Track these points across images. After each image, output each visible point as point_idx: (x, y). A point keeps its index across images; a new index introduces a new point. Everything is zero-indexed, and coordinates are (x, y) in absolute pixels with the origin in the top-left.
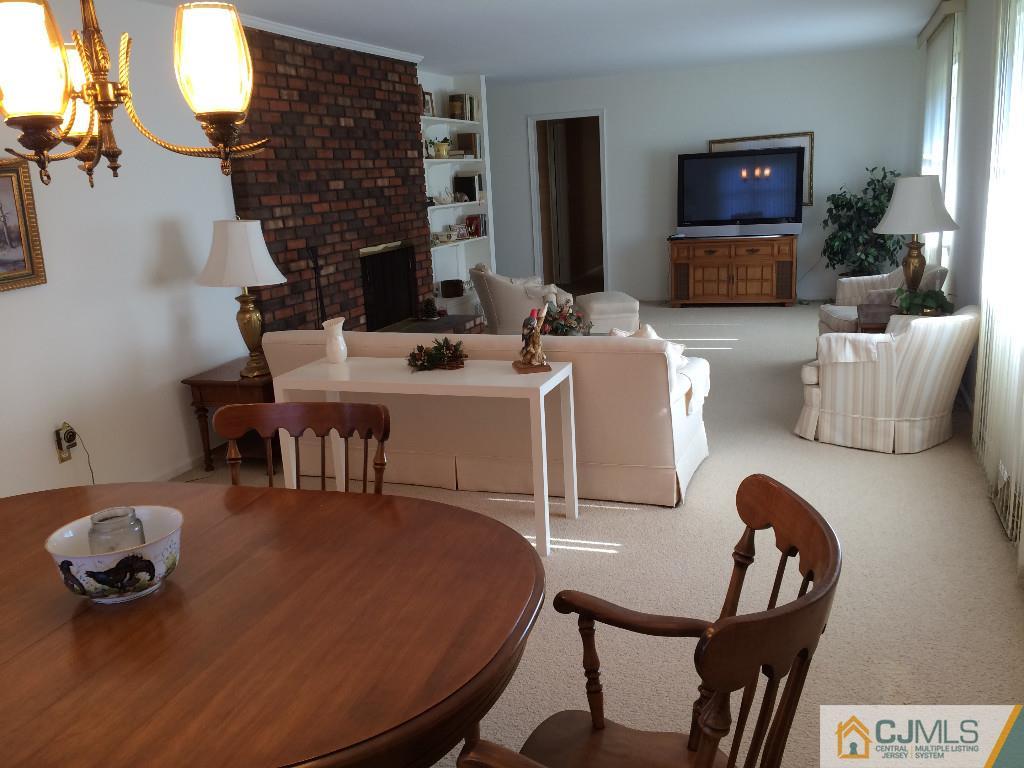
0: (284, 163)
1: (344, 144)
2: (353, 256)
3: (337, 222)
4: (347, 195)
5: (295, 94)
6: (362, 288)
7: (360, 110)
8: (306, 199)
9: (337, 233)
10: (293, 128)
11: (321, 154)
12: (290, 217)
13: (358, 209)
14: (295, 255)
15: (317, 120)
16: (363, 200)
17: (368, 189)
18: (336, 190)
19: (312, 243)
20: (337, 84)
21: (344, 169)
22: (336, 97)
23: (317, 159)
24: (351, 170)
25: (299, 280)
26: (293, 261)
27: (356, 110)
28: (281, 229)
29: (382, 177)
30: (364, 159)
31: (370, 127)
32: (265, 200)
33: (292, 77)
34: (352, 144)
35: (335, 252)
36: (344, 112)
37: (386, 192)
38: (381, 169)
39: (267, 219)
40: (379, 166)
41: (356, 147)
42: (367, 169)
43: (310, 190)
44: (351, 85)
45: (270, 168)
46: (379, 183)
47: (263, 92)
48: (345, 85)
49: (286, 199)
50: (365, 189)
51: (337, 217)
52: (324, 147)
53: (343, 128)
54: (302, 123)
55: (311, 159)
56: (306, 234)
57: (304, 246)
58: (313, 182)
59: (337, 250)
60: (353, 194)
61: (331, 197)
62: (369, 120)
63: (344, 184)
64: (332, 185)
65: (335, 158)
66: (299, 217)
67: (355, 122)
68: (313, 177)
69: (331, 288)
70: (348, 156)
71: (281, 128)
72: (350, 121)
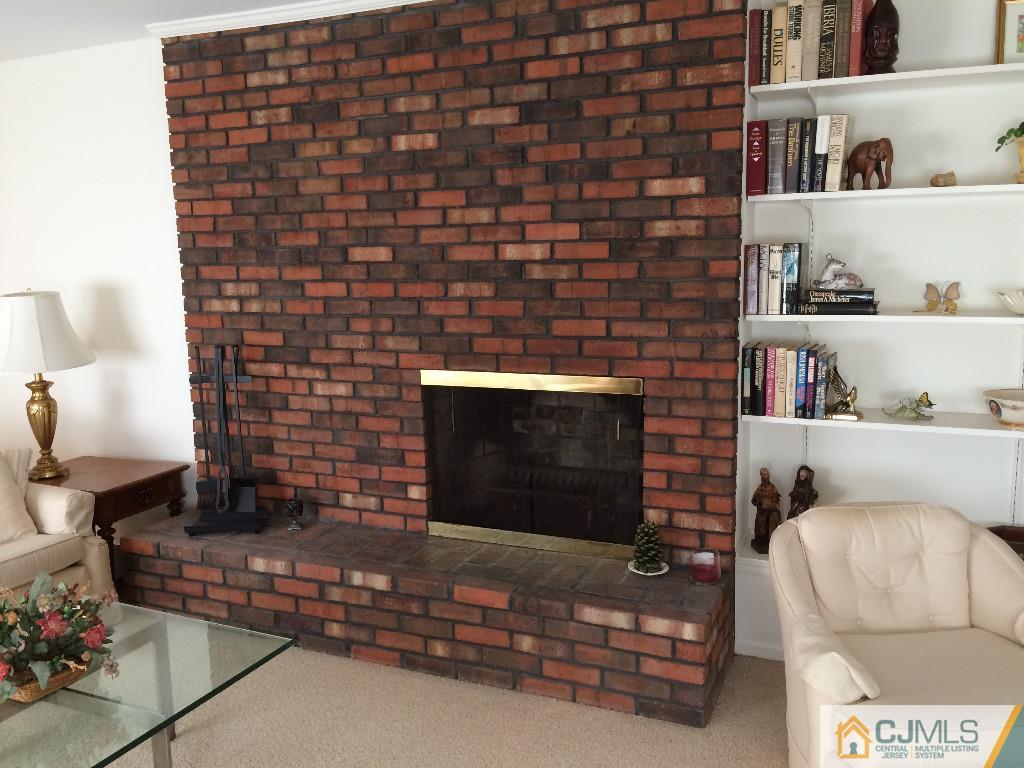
0: (250, 220)
1: (400, 182)
2: (401, 377)
3: (363, 316)
4: (400, 273)
5: (284, 114)
6: (423, 438)
7: (464, 113)
8: (290, 274)
9: (361, 333)
10: (271, 167)
11: (333, 203)
12: (255, 297)
13: (430, 299)
14: (260, 354)
15: (328, 148)
16: (446, 283)
17: (468, 263)
18: (368, 264)
19: (297, 342)
20: (395, 76)
21: (396, 226)
22: (387, 100)
23: (323, 210)
24: (417, 228)
25: (264, 389)
26: (254, 361)
27: (448, 115)
28: (232, 313)
29: (523, 240)
30: (462, 207)
31: (493, 142)
32: (207, 272)
33: (277, 87)
34: (426, 180)
35: (353, 364)
36: (406, 122)
37: (537, 273)
38: (522, 225)
39: (210, 297)
40: (517, 220)
41: (437, 186)
42: (469, 226)
43: (300, 260)
44: (436, 69)
45: (221, 227)
46: (511, 252)
47: (217, 122)
48: (420, 73)
49: (247, 272)
50: (457, 263)
51: (365, 306)
52: (343, 191)
53: (401, 153)
54: (294, 156)
55: (311, 212)
56: (284, 327)
57: (280, 342)
58: (308, 247)
59: (355, 362)
60: (417, 272)
61: (349, 272)
62: (492, 129)
63: (394, 252)
64: (358, 254)
65: (370, 208)
66: (274, 300)
67: (439, 139)
68: (312, 240)
69: (336, 418)
70: (411, 204)
71: (246, 169)
72: (424, 139)
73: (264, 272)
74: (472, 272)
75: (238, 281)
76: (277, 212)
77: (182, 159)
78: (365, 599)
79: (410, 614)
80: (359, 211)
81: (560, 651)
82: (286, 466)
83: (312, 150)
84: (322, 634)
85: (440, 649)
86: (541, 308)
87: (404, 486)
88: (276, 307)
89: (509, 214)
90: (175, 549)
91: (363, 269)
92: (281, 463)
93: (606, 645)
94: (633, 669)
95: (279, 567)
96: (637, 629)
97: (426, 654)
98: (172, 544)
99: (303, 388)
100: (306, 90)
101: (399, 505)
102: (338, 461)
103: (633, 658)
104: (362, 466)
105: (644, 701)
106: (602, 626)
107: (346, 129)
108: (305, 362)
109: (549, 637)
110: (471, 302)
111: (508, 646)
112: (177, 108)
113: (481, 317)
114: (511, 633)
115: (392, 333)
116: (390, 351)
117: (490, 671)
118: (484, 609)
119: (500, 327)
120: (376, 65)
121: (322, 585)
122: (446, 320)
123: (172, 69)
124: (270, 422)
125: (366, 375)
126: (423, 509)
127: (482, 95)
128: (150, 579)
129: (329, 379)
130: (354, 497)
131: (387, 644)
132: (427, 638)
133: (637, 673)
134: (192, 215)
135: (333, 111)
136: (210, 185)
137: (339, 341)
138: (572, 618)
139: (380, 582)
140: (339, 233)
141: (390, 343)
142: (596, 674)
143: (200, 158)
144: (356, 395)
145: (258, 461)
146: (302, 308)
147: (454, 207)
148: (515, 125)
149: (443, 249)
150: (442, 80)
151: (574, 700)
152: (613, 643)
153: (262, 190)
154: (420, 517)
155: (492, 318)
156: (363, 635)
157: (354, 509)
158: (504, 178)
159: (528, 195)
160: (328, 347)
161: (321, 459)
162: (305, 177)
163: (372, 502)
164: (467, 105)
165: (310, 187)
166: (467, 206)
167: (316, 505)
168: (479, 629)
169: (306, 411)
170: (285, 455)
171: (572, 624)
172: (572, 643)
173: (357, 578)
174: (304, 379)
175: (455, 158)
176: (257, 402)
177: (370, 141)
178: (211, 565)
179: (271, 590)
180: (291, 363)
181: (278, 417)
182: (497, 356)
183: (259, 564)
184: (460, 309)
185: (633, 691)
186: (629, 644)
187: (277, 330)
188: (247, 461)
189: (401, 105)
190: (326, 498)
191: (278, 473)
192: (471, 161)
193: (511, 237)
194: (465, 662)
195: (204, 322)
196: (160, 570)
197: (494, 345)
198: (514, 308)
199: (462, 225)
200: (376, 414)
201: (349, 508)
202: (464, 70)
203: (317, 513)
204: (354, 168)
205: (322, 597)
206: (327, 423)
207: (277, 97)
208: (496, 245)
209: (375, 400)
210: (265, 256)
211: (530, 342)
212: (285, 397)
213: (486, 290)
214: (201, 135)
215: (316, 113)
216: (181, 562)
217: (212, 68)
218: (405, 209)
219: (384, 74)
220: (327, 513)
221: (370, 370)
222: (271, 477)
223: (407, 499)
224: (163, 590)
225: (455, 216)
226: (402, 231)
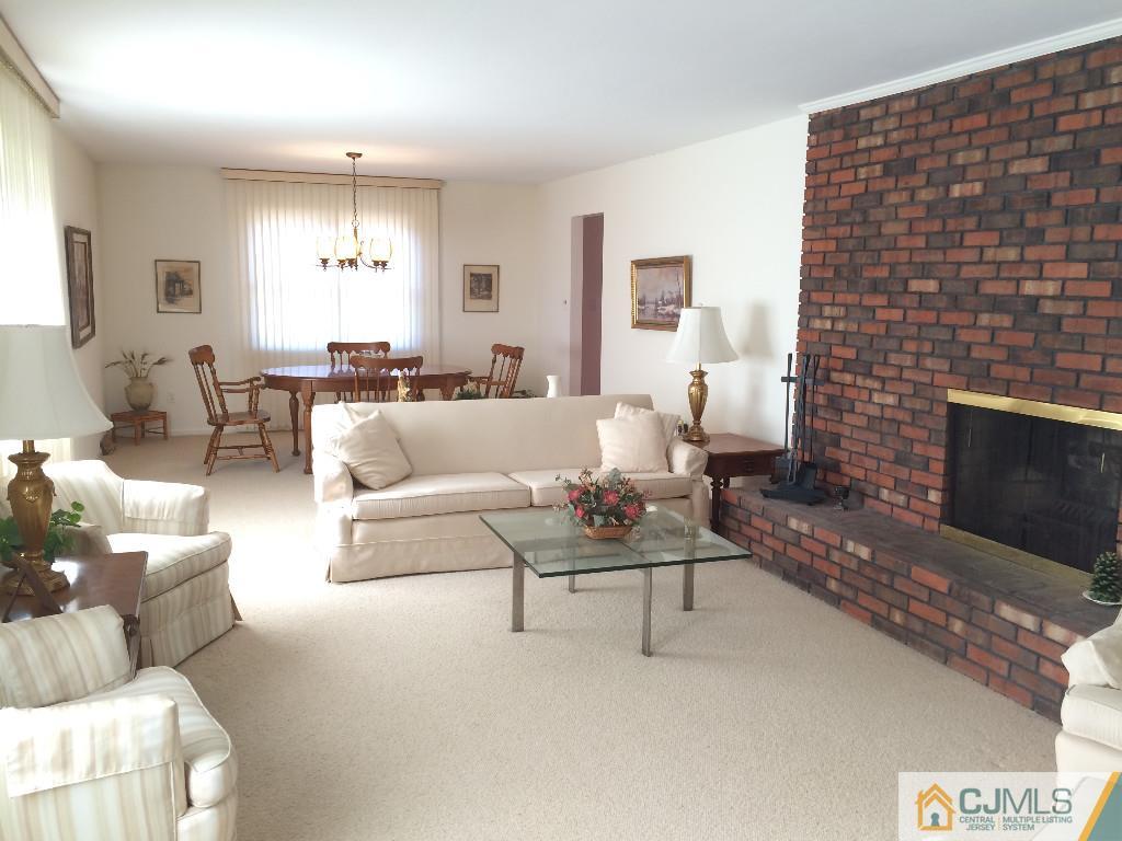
0: (847, 256)
1: (951, 224)
2: (934, 394)
3: (912, 339)
4: (942, 302)
5: (878, 169)
6: (943, 450)
7: (1006, 163)
8: (868, 301)
9: (910, 353)
10: (865, 212)
11: (902, 242)
12: (842, 318)
13: (962, 327)
14: (840, 364)
15: (905, 196)
16: (976, 314)
17: (995, 296)
18: (920, 294)
19: (866, 356)
20: (958, 134)
21: (945, 263)
22: (950, 155)
23: (895, 249)
24: (960, 264)
25: (839, 394)
26: (836, 370)
27: (994, 165)
28: (827, 331)
29: (1040, 278)
30: (996, 247)
31: (1025, 188)
32: (815, 296)
33: (877, 148)
34: (971, 223)
35: (901, 379)
36: (961, 175)
37: (1048, 307)
38: (1041, 263)
39: (814, 317)
40: (1037, 258)
41: (978, 228)
42: (1000, 263)
43: (875, 290)
44: (989, 126)
45: (828, 261)
46: (1029, 288)
47: (835, 178)
48: (976, 131)
49: (840, 298)
50: (987, 295)
51: (913, 330)
52: (911, 232)
53: (955, 199)
54: (881, 203)
55: (887, 250)
56: (858, 344)
57: (854, 357)
58: (881, 279)
59: (903, 377)
60: (955, 302)
61: (908, 301)
62: (1026, 177)
63: (940, 285)
64: (915, 285)
65: (928, 247)
66: (854, 321)
67: (985, 186)
68: (884, 273)
69: (885, 423)
70: (957, 243)
71: (848, 215)
72: (973, 187)
73: (851, 298)
74: (997, 304)
75: (833, 304)
76: (864, 250)
77: (809, 209)
78: (854, 565)
79: (881, 583)
80: (920, 249)
81: (981, 639)
82: (847, 460)
83: (893, 199)
84: (824, 587)
85: (898, 617)
86: (1048, 340)
87: (926, 489)
88: (854, 327)
89: (1032, 253)
90: (749, 503)
91: (917, 298)
92: (844, 456)
93: (1015, 641)
94: (1033, 668)
95: (805, 528)
96: (1041, 632)
97: (888, 619)
98: (748, 499)
99: (865, 396)
100: (896, 149)
101: (920, 506)
102: (883, 460)
103: (1034, 657)
104: (899, 467)
105: (1041, 700)
106: (1013, 624)
107: (920, 180)
108: (869, 374)
109: (974, 625)
110: (993, 331)
111: (944, 625)
112: (812, 168)
113: (1001, 345)
114: (948, 615)
115: (932, 354)
116: (929, 370)
117: (930, 644)
118: (931, 590)
119: (1014, 357)
120: (945, 126)
121: (829, 547)
122: (973, 346)
123: (813, 137)
124: (841, 421)
125: (908, 389)
126: (937, 512)
127: (1022, 147)
128: (733, 521)
129: (883, 390)
130: (890, 493)
131: (864, 605)
132: (891, 606)
133: (1036, 672)
134: (811, 252)
135: (911, 166)
136: (825, 228)
137: (894, 359)
138: (993, 612)
139: (864, 553)
140: (904, 268)
141: (929, 363)
142: (1005, 665)
143: (821, 207)
144: (900, 406)
145: (830, 451)
146: (870, 329)
147: (989, 247)
148: (1046, 173)
149: (977, 282)
150: (992, 135)
151: (987, 685)
152: (1021, 641)
153: (858, 232)
154: (935, 519)
155: (1008, 347)
156: (849, 594)
157: (889, 503)
158: (1031, 221)
159: (1049, 237)
160: (885, 363)
161: (872, 457)
162: (886, 221)
163: (901, 499)
164: (1009, 156)
165: (890, 229)
166: (1000, 245)
167: (863, 495)
168: (926, 606)
169: (866, 415)
170: (847, 450)
171: (992, 617)
172: (991, 634)
173: (850, 546)
174: (867, 388)
175: (994, 203)
176: (834, 403)
177: (934, 190)
178: (767, 519)
179: (798, 545)
180: (860, 374)
181: (847, 418)
182: (1009, 382)
183: (793, 523)
184: (984, 337)
185: (1033, 688)
186: (1032, 644)
187: (853, 347)
188: (823, 453)
189: (960, 159)
190: (870, 490)
191: (842, 464)
192: (1006, 207)
193: (1031, 275)
194: (913, 632)
195: (809, 338)
196: (739, 517)
197: (1005, 371)
198: (1026, 339)
199: (994, 262)
200: (913, 424)
201: (885, 502)
202: (1008, 125)
203: (863, 502)
204: (921, 212)
205: (827, 558)
206: (878, 427)
207: (876, 155)
208: (1018, 281)
209: (913, 412)
210: (852, 284)
211: (1037, 372)
212: (852, 402)
213: (1006, 321)
214: (824, 189)
215: (900, 167)
216: (751, 513)
217: (837, 135)
218: (953, 247)
219: (950, 134)
220: (870, 502)
221: (912, 385)
222: (835, 467)
223: (926, 501)
224: (739, 532)
225: (989, 254)
226: (949, 266)
